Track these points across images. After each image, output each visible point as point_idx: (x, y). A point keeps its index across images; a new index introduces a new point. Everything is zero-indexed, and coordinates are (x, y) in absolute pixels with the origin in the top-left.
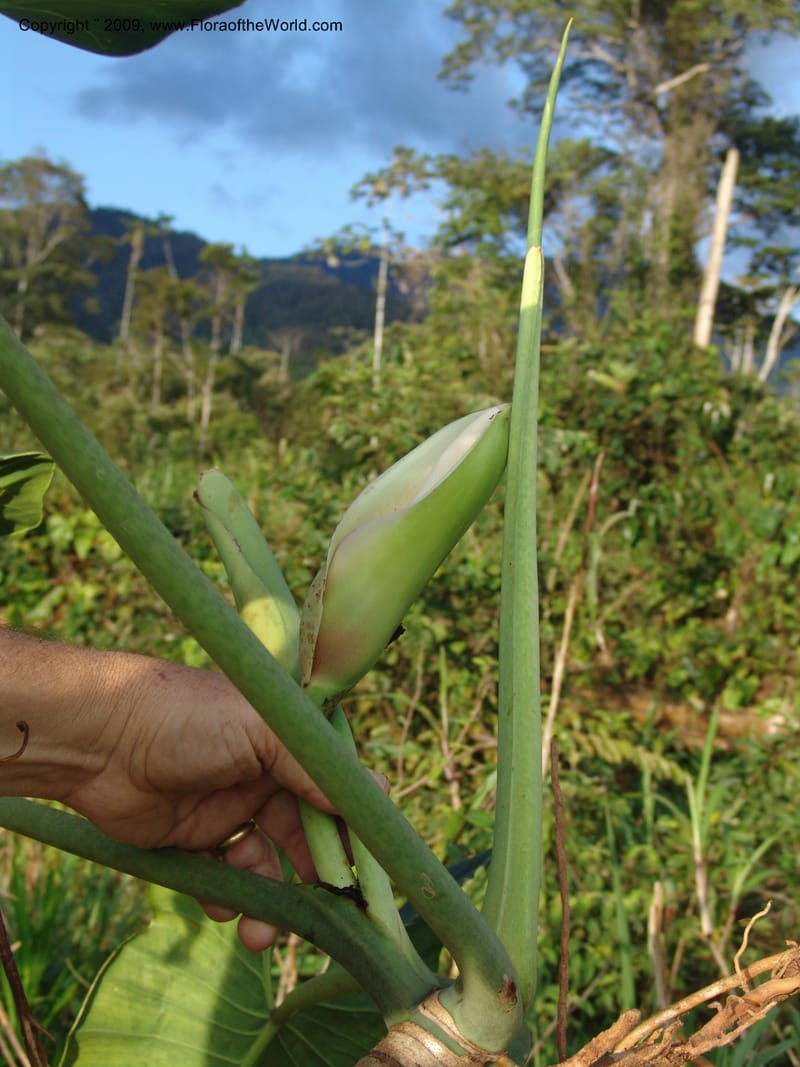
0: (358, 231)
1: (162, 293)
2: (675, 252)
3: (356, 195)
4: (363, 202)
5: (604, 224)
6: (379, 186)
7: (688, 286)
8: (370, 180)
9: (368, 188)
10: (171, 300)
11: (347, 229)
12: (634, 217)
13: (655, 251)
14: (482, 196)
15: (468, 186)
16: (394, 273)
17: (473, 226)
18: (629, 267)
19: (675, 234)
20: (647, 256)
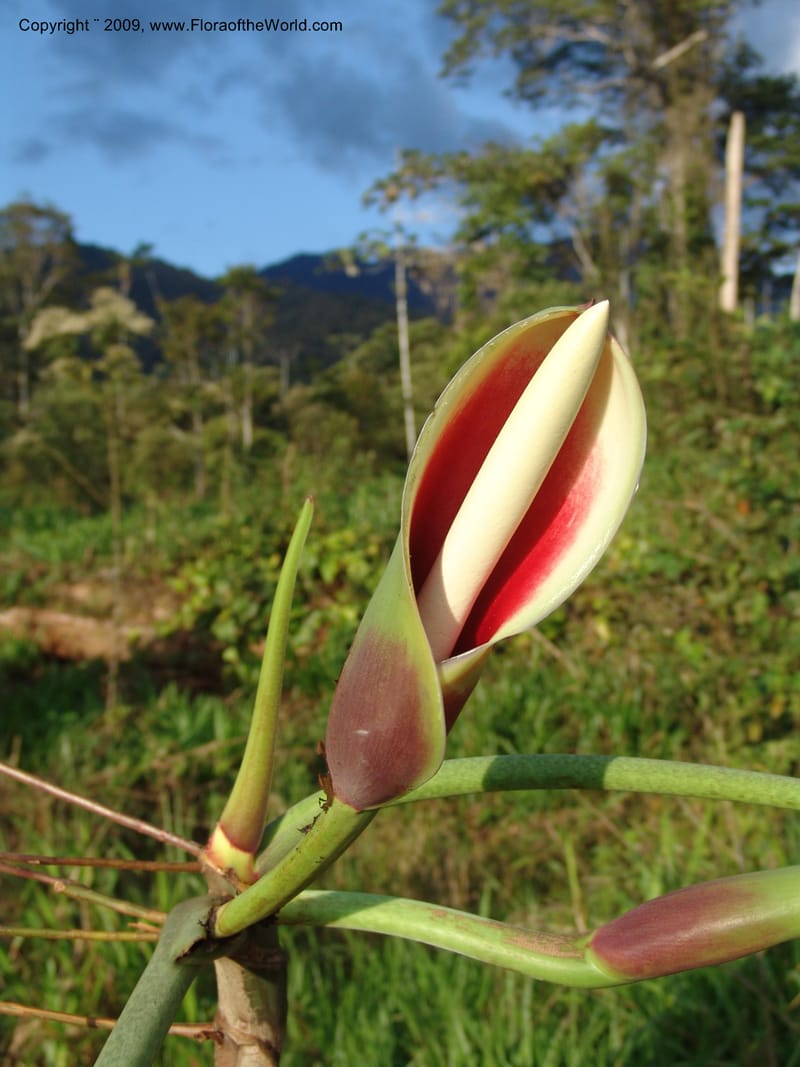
0: (373, 237)
1: (192, 321)
2: (692, 221)
3: (368, 202)
4: (374, 209)
5: (617, 201)
6: (389, 190)
7: (708, 255)
8: (380, 186)
9: (380, 195)
10: (201, 327)
11: (363, 237)
12: (647, 191)
13: (672, 223)
14: (497, 188)
15: (483, 180)
16: (413, 275)
17: (493, 219)
18: (648, 242)
19: (690, 203)
20: (664, 227)
